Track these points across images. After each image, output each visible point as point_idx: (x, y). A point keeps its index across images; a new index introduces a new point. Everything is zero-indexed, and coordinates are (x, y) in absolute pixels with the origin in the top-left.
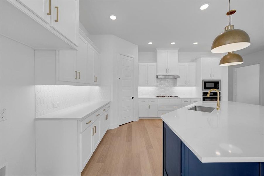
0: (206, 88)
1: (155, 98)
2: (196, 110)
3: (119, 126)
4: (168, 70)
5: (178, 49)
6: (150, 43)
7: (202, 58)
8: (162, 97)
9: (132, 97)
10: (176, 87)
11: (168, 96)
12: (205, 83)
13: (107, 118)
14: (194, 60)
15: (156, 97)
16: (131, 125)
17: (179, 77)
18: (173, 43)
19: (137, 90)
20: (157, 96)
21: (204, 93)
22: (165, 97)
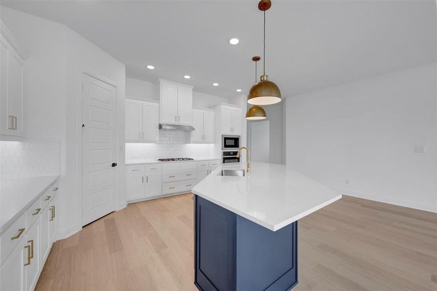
0: (226, 146)
1: (156, 163)
2: (222, 175)
3: (83, 227)
4: (177, 118)
5: (193, 87)
6: (151, 67)
7: (222, 106)
8: (168, 160)
9: (113, 164)
10: (188, 145)
11: (179, 159)
12: (226, 139)
13: (53, 216)
14: (212, 107)
15: (158, 162)
16: (113, 220)
17: (194, 129)
18: (187, 77)
19: (122, 149)
20: (159, 160)
21: (224, 152)
22: (173, 160)
